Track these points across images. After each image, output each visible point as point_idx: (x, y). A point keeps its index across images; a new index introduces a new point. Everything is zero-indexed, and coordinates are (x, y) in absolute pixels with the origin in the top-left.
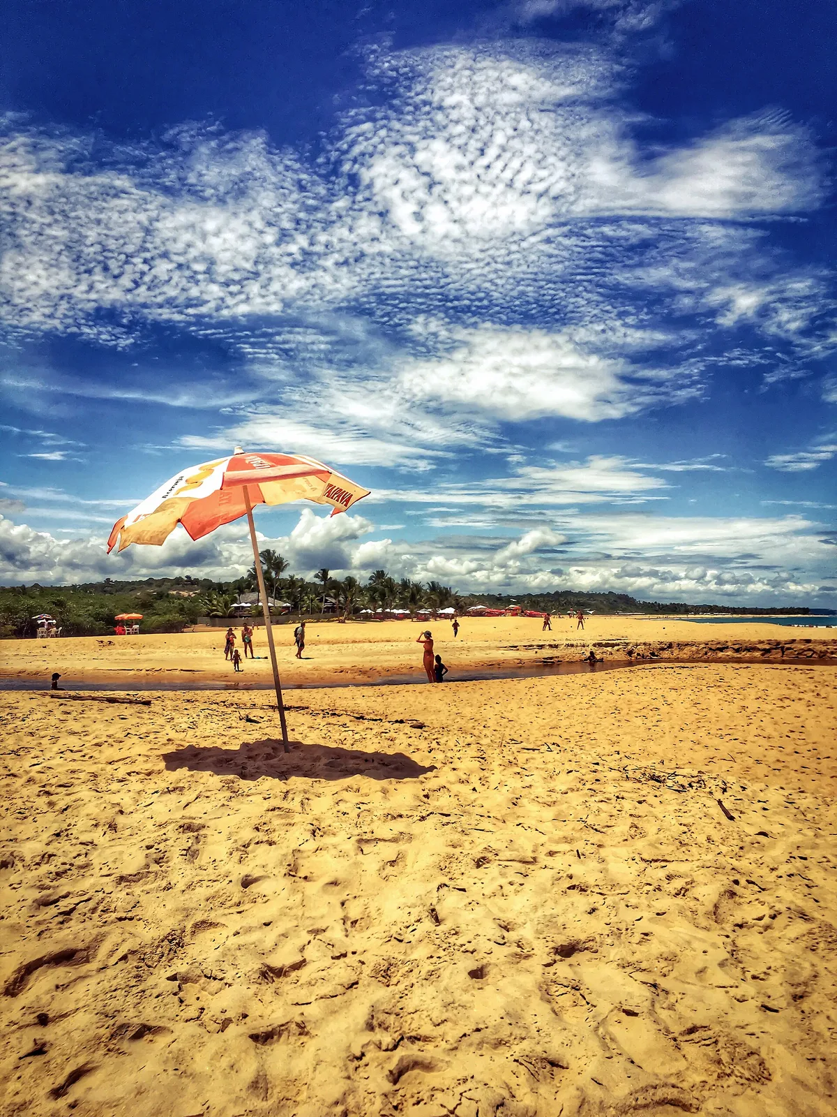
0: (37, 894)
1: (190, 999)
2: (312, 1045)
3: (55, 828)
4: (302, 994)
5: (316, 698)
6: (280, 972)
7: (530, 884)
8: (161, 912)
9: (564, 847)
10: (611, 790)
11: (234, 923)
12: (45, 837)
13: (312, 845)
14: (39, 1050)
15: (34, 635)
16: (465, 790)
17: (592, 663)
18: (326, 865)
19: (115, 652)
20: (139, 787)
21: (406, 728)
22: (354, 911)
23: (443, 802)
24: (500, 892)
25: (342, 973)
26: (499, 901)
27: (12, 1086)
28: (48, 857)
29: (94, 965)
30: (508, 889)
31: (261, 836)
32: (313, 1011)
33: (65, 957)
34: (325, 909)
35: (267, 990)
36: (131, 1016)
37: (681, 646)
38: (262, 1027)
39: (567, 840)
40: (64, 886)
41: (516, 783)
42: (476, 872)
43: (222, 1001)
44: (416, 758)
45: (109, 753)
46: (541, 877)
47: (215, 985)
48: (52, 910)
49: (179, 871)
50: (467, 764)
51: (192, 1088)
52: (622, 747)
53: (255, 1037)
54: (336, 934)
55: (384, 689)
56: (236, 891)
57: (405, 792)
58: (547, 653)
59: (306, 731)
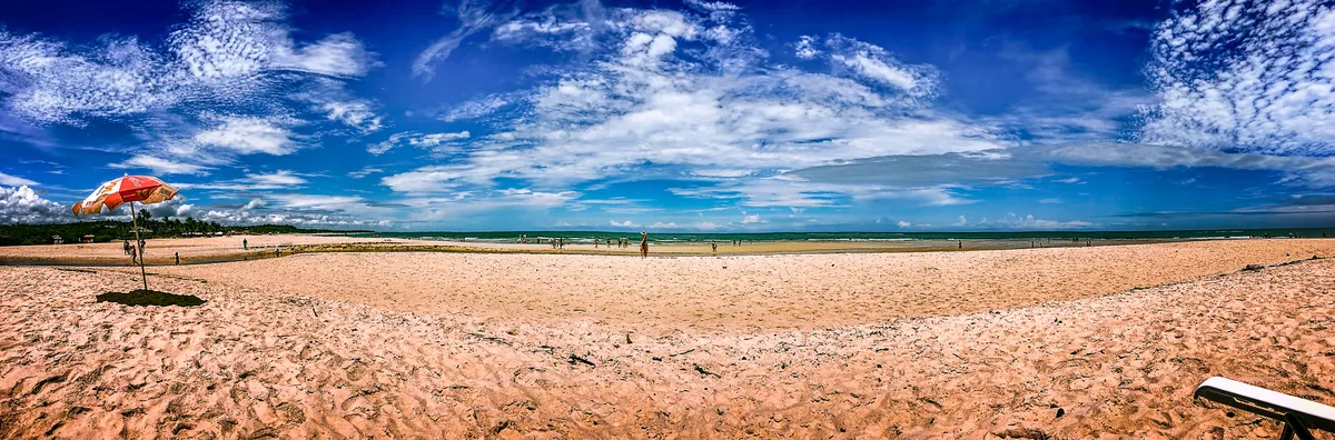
0: (46, 353)
1: (101, 397)
2: (145, 417)
3: (55, 325)
4: (144, 397)
5: (162, 270)
6: (136, 387)
7: (235, 350)
8: (93, 362)
9: (251, 333)
10: (274, 307)
11: (121, 366)
12: (51, 329)
13: (153, 335)
14: (43, 416)
15: (53, 244)
16: (218, 310)
17: (278, 254)
18: (158, 343)
19: (84, 250)
20: (88, 308)
21: (198, 283)
22: (167, 363)
23: (209, 316)
24: (224, 353)
25: (159, 388)
26: (223, 357)
27: (32, 430)
28: (52, 338)
29: (65, 383)
30: (227, 352)
31: (133, 330)
32: (147, 404)
33: (55, 379)
34: (156, 362)
35: (131, 395)
36: (77, 404)
37: (312, 246)
38: (126, 409)
39: (253, 330)
40: (58, 349)
41: (238, 306)
42: (216, 345)
43: (112, 399)
44: (200, 297)
45: (79, 294)
46: (240, 345)
47: (111, 392)
48: (52, 360)
49: (101, 345)
50: (220, 299)
51: (98, 434)
52: (285, 288)
53: (123, 414)
54: (159, 372)
55: (191, 266)
56: (121, 354)
57: (193, 312)
58: (259, 250)
59: (156, 285)
